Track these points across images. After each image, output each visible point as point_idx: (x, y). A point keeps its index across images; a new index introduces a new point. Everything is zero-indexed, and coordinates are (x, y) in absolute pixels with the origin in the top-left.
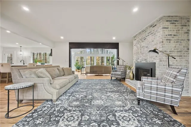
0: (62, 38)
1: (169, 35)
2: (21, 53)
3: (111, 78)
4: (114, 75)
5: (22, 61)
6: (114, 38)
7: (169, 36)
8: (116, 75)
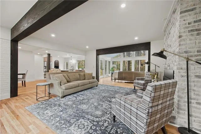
0: (87, 47)
1: (195, 22)
2: (71, 61)
3: (135, 87)
4: (137, 84)
5: (72, 67)
6: (136, 38)
7: (196, 24)
8: (139, 85)
